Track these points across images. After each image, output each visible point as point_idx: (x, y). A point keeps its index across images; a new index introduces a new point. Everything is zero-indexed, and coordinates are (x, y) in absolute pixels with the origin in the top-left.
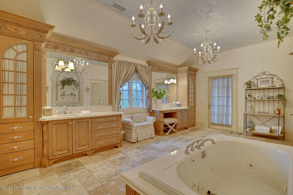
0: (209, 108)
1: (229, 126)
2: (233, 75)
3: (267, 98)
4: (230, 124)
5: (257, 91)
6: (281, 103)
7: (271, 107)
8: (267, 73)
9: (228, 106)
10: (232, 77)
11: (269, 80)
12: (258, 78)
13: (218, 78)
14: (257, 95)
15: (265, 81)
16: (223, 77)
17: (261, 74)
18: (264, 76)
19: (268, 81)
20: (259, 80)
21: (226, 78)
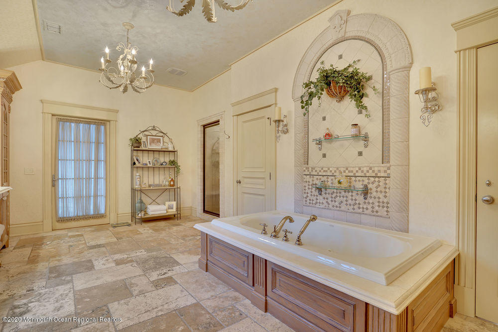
0: (53, 185)
1: (102, 216)
2: (109, 121)
3: (159, 164)
4: (102, 211)
5: (146, 154)
6: (172, 171)
7: (162, 178)
8: (157, 129)
9: (97, 178)
10: (105, 125)
11: (160, 139)
12: (146, 133)
13: (78, 120)
14: (145, 159)
15: (155, 139)
16: (89, 121)
17: (150, 128)
18: (154, 133)
19: (159, 141)
20: (149, 137)
21: (95, 123)
